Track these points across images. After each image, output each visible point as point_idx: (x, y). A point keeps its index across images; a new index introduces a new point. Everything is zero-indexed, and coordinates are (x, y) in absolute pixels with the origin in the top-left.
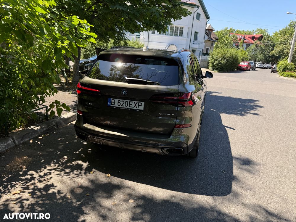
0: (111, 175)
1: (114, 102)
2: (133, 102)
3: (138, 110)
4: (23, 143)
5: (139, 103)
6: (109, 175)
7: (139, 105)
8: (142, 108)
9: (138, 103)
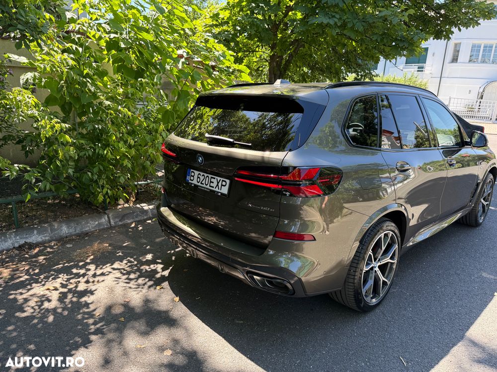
0: (180, 300)
1: (193, 176)
2: (214, 178)
3: (220, 194)
4: (121, 225)
5: (223, 181)
6: (177, 299)
7: (222, 185)
8: (225, 190)
9: (221, 181)
